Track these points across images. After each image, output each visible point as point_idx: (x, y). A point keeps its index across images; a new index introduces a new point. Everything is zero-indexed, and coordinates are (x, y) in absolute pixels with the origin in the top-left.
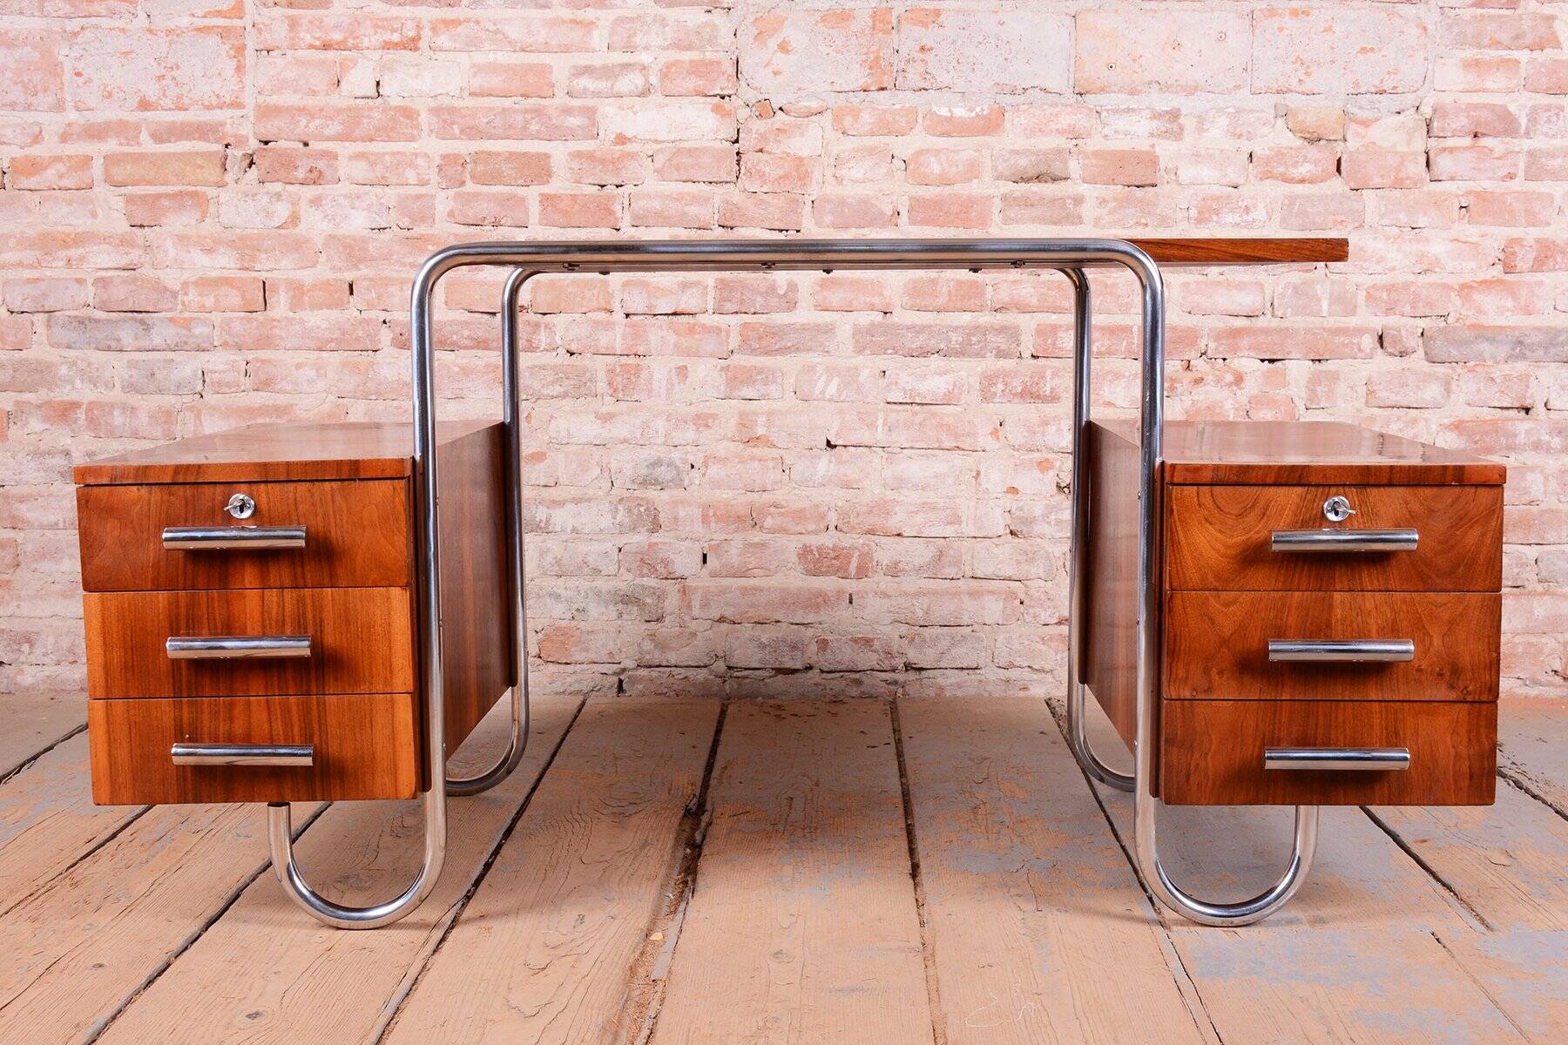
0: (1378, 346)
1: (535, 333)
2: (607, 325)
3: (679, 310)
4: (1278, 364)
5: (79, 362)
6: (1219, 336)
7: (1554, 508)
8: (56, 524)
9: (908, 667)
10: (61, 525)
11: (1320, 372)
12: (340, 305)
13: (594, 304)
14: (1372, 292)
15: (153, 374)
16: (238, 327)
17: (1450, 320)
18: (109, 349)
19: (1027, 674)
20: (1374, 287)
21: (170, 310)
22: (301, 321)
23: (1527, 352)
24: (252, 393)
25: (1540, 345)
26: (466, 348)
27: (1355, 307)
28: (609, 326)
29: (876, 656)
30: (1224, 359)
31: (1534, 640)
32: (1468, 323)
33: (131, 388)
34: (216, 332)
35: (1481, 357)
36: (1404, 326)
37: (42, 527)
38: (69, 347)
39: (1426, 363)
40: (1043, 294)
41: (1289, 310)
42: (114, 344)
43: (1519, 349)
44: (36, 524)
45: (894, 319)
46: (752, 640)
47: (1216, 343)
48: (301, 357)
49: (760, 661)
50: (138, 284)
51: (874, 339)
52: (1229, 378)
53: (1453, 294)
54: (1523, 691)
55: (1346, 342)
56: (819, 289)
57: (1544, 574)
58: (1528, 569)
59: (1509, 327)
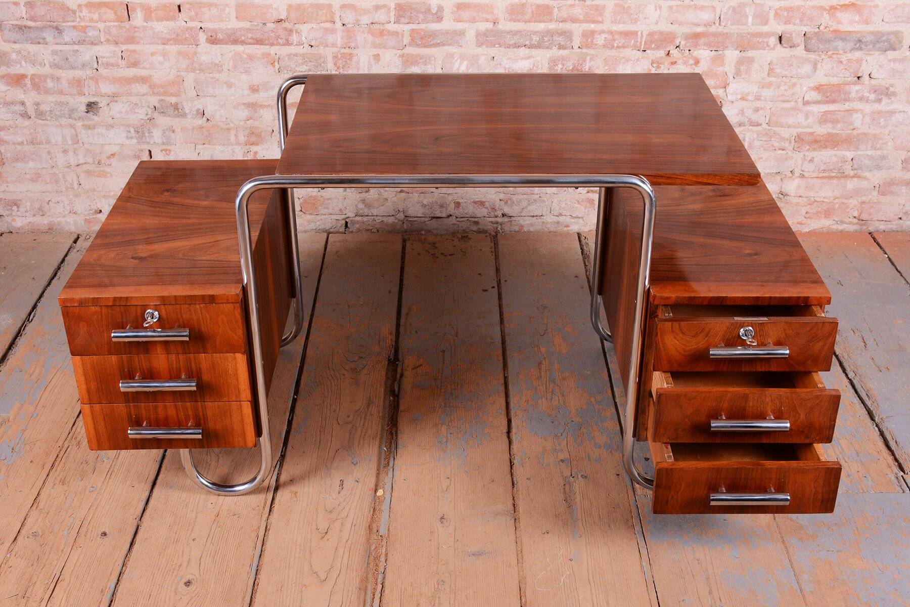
0: (779, 42)
1: (290, 35)
2: (332, 30)
3: (374, 21)
4: (720, 52)
5: (22, 51)
6: (687, 37)
7: (866, 132)
8: (23, 142)
9: (503, 215)
10: (25, 143)
11: (744, 57)
12: (173, 19)
13: (324, 19)
14: (779, 12)
15: (67, 59)
16: (114, 31)
17: (822, 28)
18: (39, 43)
19: (568, 220)
20: (780, 8)
21: (73, 21)
22: (152, 28)
23: (863, 47)
24: (127, 69)
25: (871, 42)
26: (250, 44)
27: (768, 20)
28: (333, 31)
29: (486, 211)
30: (689, 50)
31: (845, 201)
32: (831, 29)
33: (55, 66)
34: (102, 35)
35: (836, 49)
36: (795, 30)
37: (14, 144)
38: (15, 42)
39: (805, 52)
40: (587, 13)
41: (729, 22)
42: (41, 41)
43: (858, 44)
44: (11, 142)
45: (500, 27)
46: (418, 203)
47: (685, 42)
48: (153, 48)
49: (423, 213)
50: (52, 5)
51: (488, 39)
52: (691, 62)
53: (825, 13)
54: (835, 227)
55: (760, 41)
56: (456, 9)
57: (855, 166)
58: (847, 163)
59: (855, 32)
